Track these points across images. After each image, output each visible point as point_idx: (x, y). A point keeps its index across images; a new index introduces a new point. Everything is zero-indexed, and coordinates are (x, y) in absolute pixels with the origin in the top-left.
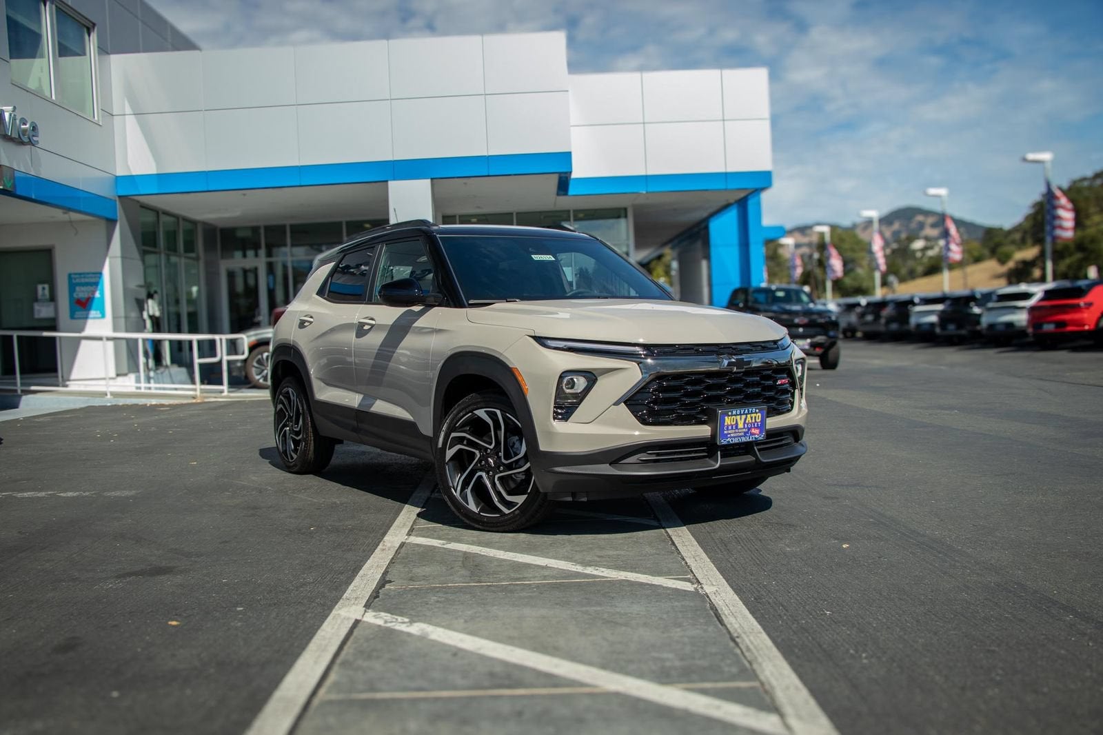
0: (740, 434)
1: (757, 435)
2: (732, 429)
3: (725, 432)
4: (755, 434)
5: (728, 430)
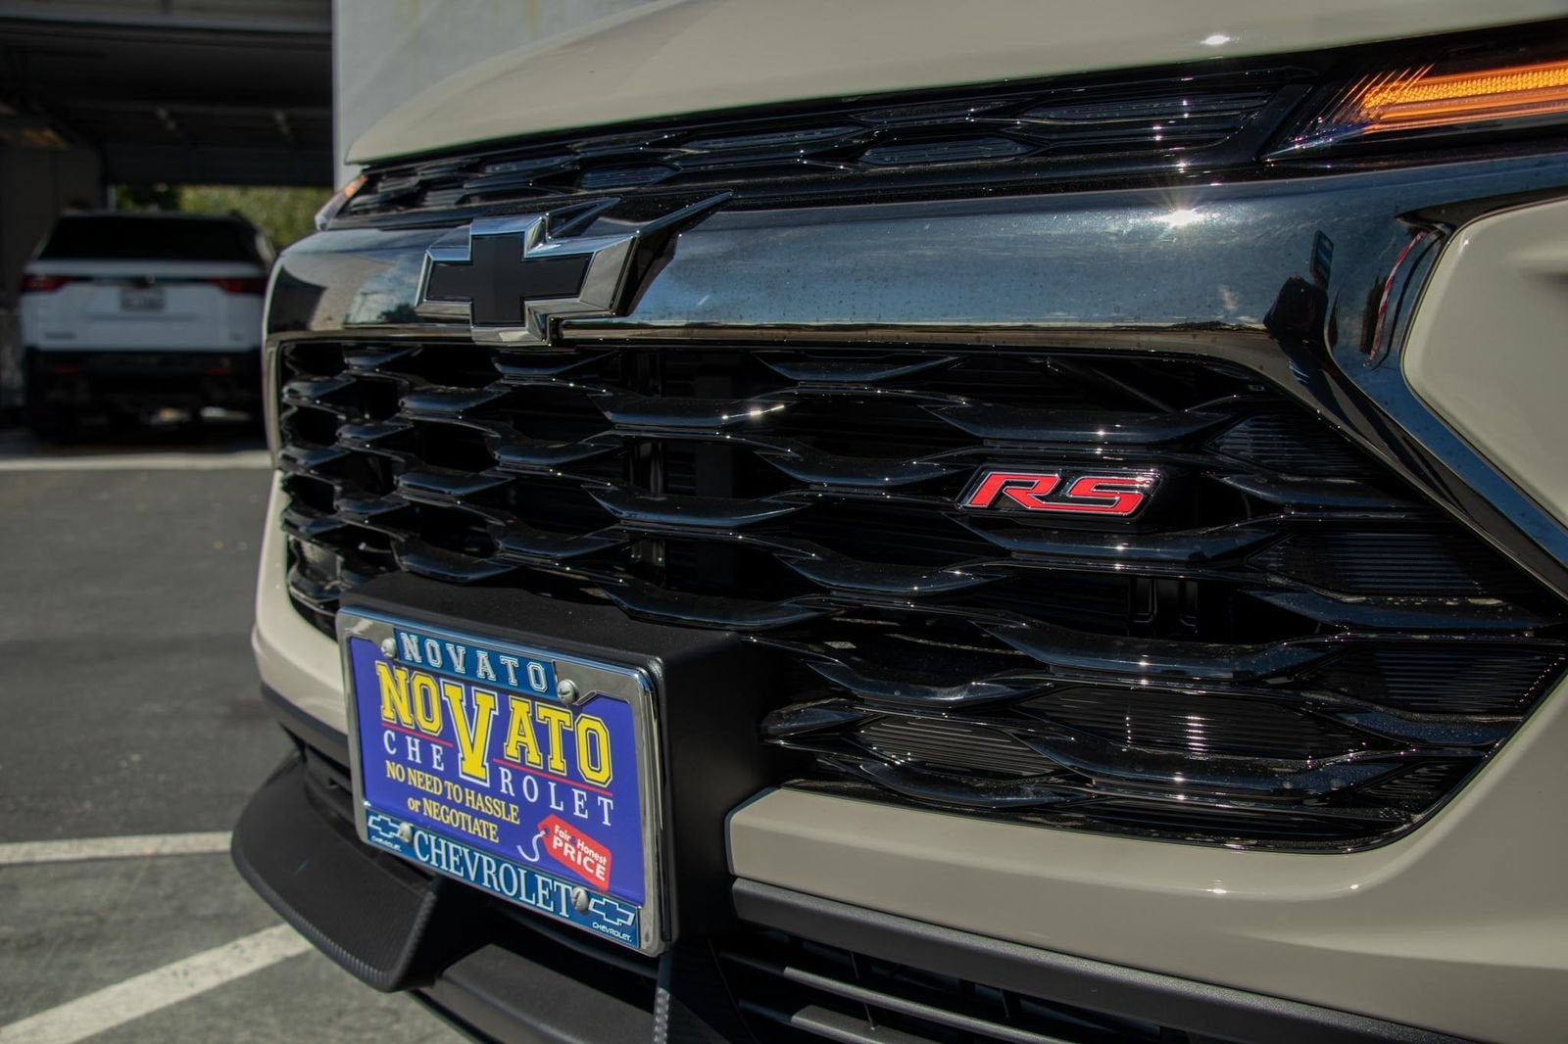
4: (575, 876)
5: (401, 758)
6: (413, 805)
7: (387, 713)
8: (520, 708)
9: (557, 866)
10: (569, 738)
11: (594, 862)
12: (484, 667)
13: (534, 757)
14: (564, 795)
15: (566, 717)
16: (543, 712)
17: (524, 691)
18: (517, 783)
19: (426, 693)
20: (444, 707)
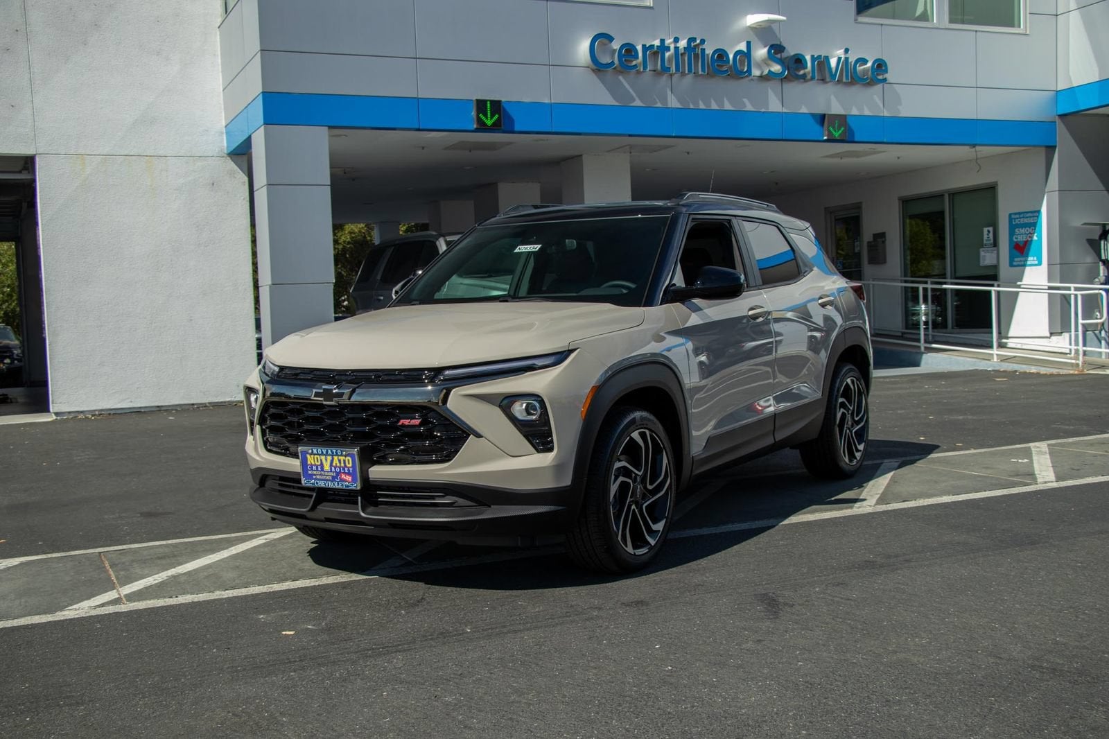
0: (328, 478)
1: (350, 482)
2: (317, 470)
3: (310, 472)
4: (345, 481)
5: (312, 470)
6: (314, 477)
7: (309, 463)
8: (336, 458)
9: (343, 480)
10: (344, 461)
11: (349, 478)
12: (330, 452)
13: (338, 465)
14: (344, 469)
15: (344, 458)
16: (340, 458)
17: (337, 455)
18: (335, 469)
19: (317, 458)
20: (321, 460)
